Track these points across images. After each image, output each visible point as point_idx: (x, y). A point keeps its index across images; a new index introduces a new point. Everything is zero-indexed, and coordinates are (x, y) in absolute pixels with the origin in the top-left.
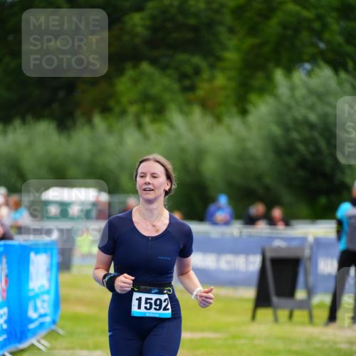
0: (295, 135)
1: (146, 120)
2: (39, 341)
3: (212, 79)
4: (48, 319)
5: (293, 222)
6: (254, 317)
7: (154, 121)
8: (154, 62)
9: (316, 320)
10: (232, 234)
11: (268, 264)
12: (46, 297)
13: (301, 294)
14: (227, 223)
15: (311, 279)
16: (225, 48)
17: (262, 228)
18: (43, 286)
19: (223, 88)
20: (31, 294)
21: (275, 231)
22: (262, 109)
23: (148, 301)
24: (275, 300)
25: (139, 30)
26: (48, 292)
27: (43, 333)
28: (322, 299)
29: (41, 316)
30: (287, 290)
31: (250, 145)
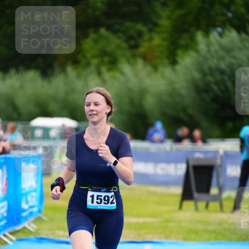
0: (210, 78)
1: (104, 69)
2: (29, 225)
3: (151, 39)
4: (35, 210)
5: (209, 140)
6: (181, 207)
7: (109, 70)
8: (109, 28)
9: (225, 209)
10: (165, 149)
11: (191, 170)
12: (34, 194)
13: (214, 191)
14: (162, 141)
15: (221, 181)
16: (159, 17)
17: (186, 145)
18: (32, 186)
19: (159, 46)
20: (23, 192)
21: (195, 147)
22: (187, 60)
23: (99, 197)
24: (196, 195)
25: (99, 5)
26: (35, 190)
27: (32, 219)
28: (230, 194)
29: (31, 207)
30: (205, 188)
31: (178, 86)
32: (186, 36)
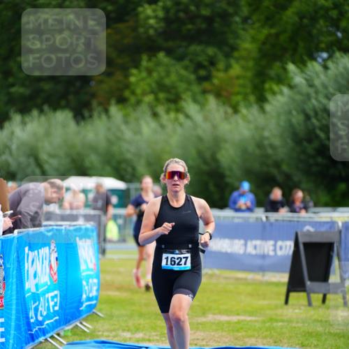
0: (315, 122)
6: (287, 302)
32: (278, 64)
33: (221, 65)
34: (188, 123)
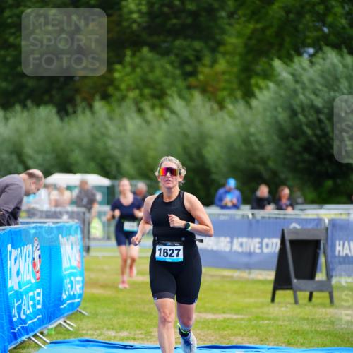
0: (302, 118)
6: (273, 299)
8: (154, 47)
16: (223, 32)
30: (308, 272)
32: (264, 59)
33: (207, 60)
34: (174, 119)
